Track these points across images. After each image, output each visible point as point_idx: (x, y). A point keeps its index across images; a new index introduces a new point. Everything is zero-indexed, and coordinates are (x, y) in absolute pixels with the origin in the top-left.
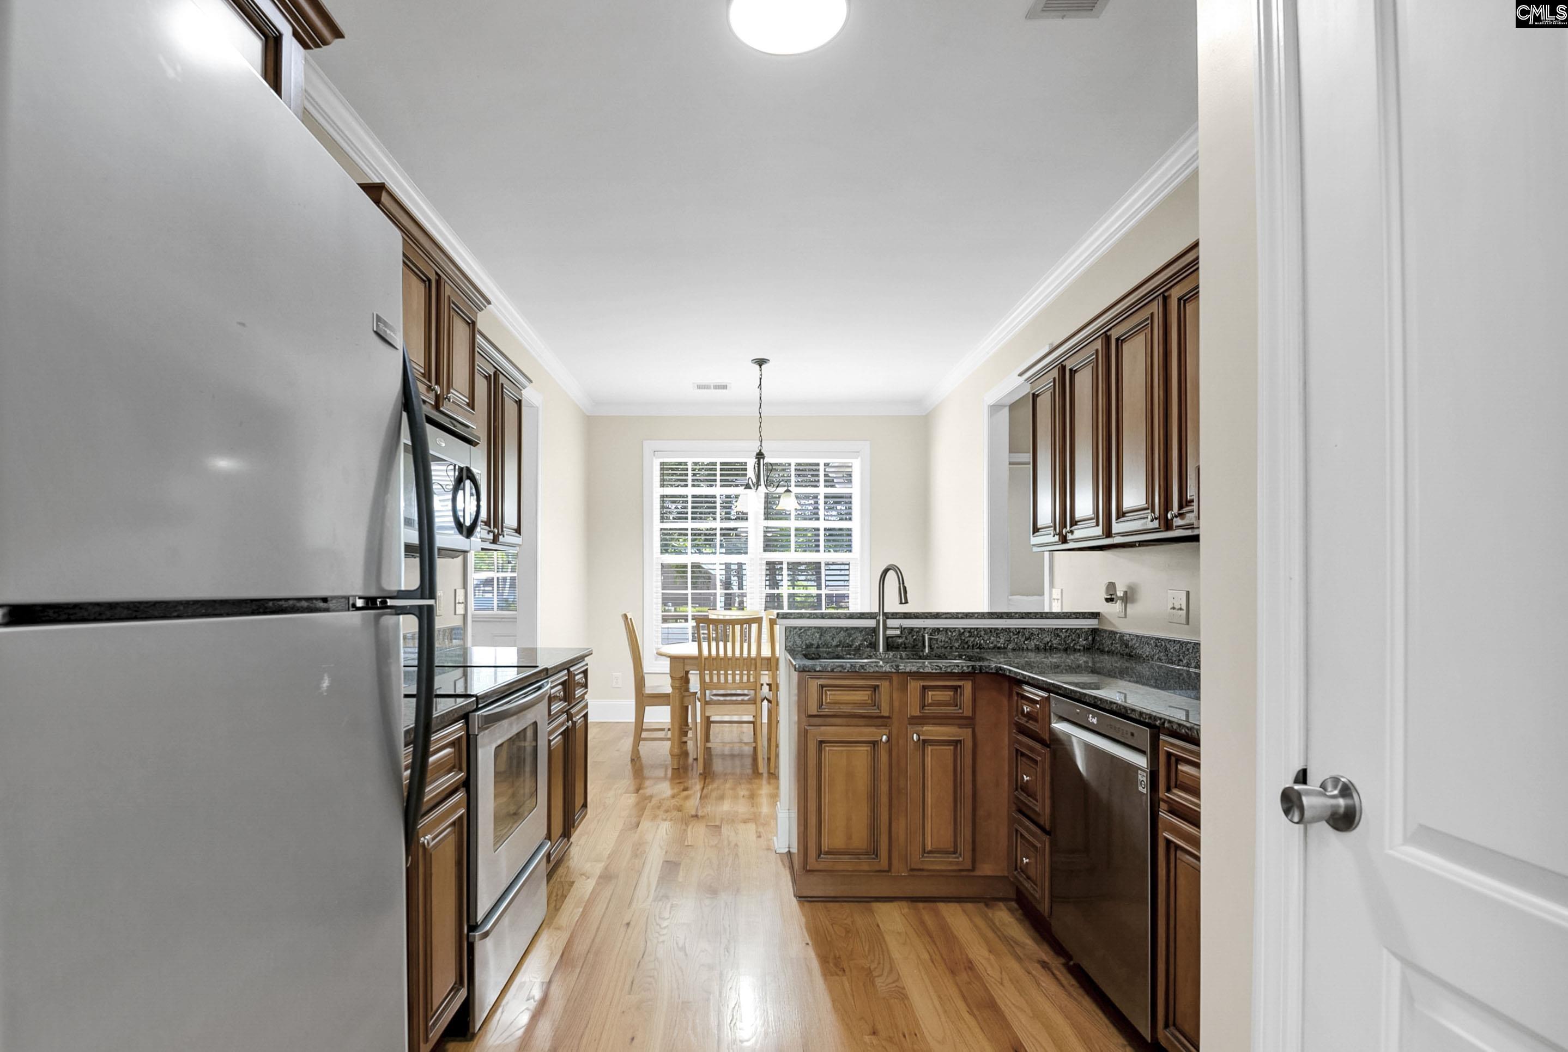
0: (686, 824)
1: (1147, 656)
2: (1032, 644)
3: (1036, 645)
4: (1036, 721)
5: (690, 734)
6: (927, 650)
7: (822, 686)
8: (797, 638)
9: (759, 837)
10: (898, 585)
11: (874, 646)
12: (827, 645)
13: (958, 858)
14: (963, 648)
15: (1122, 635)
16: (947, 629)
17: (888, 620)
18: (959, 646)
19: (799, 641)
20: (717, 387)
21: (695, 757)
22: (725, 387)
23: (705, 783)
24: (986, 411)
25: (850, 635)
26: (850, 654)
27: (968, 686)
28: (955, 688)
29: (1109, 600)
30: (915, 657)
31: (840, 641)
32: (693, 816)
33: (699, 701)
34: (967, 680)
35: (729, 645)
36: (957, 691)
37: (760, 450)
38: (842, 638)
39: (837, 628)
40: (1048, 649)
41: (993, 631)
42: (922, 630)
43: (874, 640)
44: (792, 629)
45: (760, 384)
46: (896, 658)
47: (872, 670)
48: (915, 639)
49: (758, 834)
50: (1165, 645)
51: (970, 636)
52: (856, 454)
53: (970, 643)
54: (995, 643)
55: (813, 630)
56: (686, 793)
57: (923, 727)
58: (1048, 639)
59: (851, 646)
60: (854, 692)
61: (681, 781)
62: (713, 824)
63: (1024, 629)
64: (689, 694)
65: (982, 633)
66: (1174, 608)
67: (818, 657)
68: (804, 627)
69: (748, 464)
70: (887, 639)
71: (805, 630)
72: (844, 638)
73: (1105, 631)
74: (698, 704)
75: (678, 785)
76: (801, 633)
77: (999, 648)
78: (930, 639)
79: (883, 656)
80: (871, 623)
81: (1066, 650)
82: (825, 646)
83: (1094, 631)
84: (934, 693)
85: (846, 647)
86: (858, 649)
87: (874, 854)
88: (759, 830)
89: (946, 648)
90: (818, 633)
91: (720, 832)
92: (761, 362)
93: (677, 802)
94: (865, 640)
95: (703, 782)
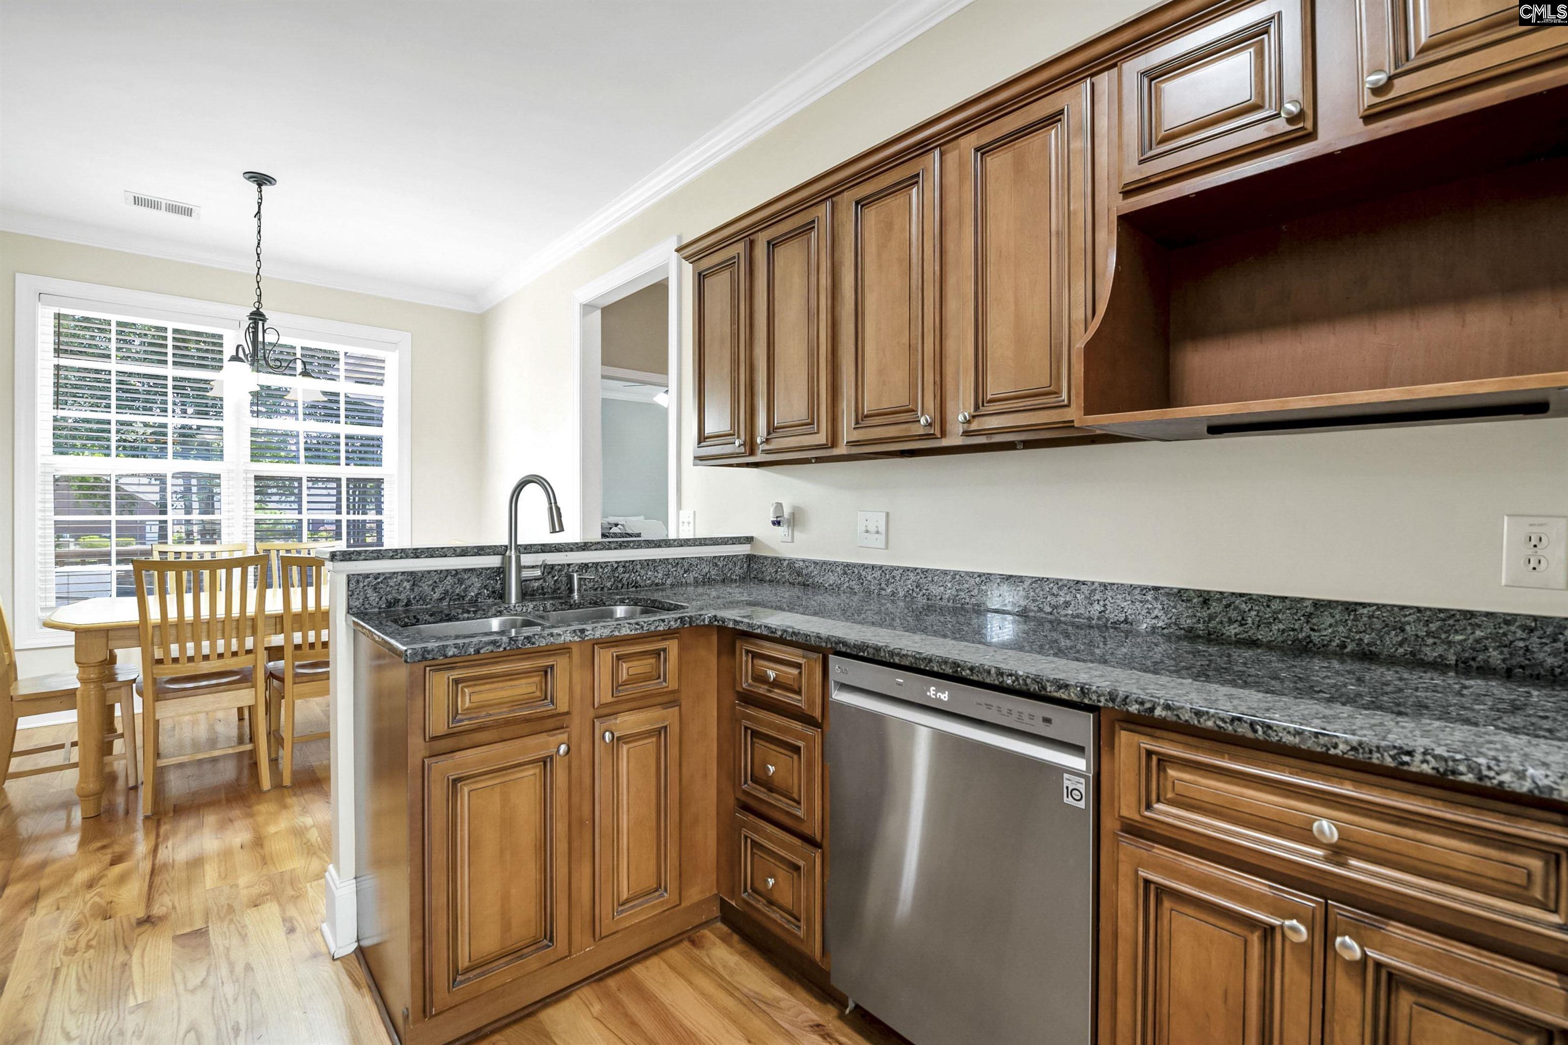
0: (126, 947)
1: (830, 585)
2: (689, 578)
3: (695, 578)
4: (799, 692)
5: (118, 746)
6: (576, 596)
7: (457, 682)
8: (370, 591)
9: (291, 931)
10: (547, 505)
11: (501, 595)
12: (424, 601)
13: (661, 896)
14: (617, 588)
15: (792, 563)
16: (597, 564)
17: (522, 556)
18: (612, 586)
19: (373, 597)
20: (174, 209)
21: (131, 783)
22: (188, 212)
23: (158, 836)
24: (577, 311)
25: (461, 582)
26: (469, 612)
27: (673, 646)
28: (657, 653)
29: (777, 523)
30: (564, 606)
31: (446, 592)
32: (141, 923)
33: (140, 694)
34: (672, 639)
35: (205, 597)
36: (659, 655)
37: (258, 309)
38: (449, 587)
39: (441, 571)
40: (707, 581)
41: (650, 563)
42: (566, 567)
43: (498, 586)
44: (361, 578)
45: (259, 212)
46: (538, 610)
47: (543, 643)
48: (556, 581)
49: (288, 925)
50: (859, 572)
51: (624, 572)
52: (393, 345)
53: (624, 581)
54: (653, 578)
55: (400, 578)
56: (118, 869)
57: (616, 718)
58: (707, 570)
59: (463, 598)
60: (513, 683)
61: (105, 842)
62: (188, 930)
63: (683, 559)
64: (117, 685)
65: (639, 566)
66: (867, 531)
67: (414, 621)
68: (383, 574)
69: (224, 337)
70: (523, 583)
71: (385, 578)
72: (452, 586)
73: (766, 558)
74: (138, 701)
75: (99, 854)
76: (378, 583)
77: (657, 585)
78: (580, 580)
79: (519, 609)
80: (494, 561)
81: (723, 581)
82: (421, 602)
83: (750, 558)
84: (630, 664)
85: (455, 600)
86: (474, 602)
87: (545, 937)
88: (288, 914)
89: (596, 589)
90: (409, 581)
91: (207, 945)
92: (261, 180)
93: (100, 895)
94: (485, 587)
95: (153, 837)
